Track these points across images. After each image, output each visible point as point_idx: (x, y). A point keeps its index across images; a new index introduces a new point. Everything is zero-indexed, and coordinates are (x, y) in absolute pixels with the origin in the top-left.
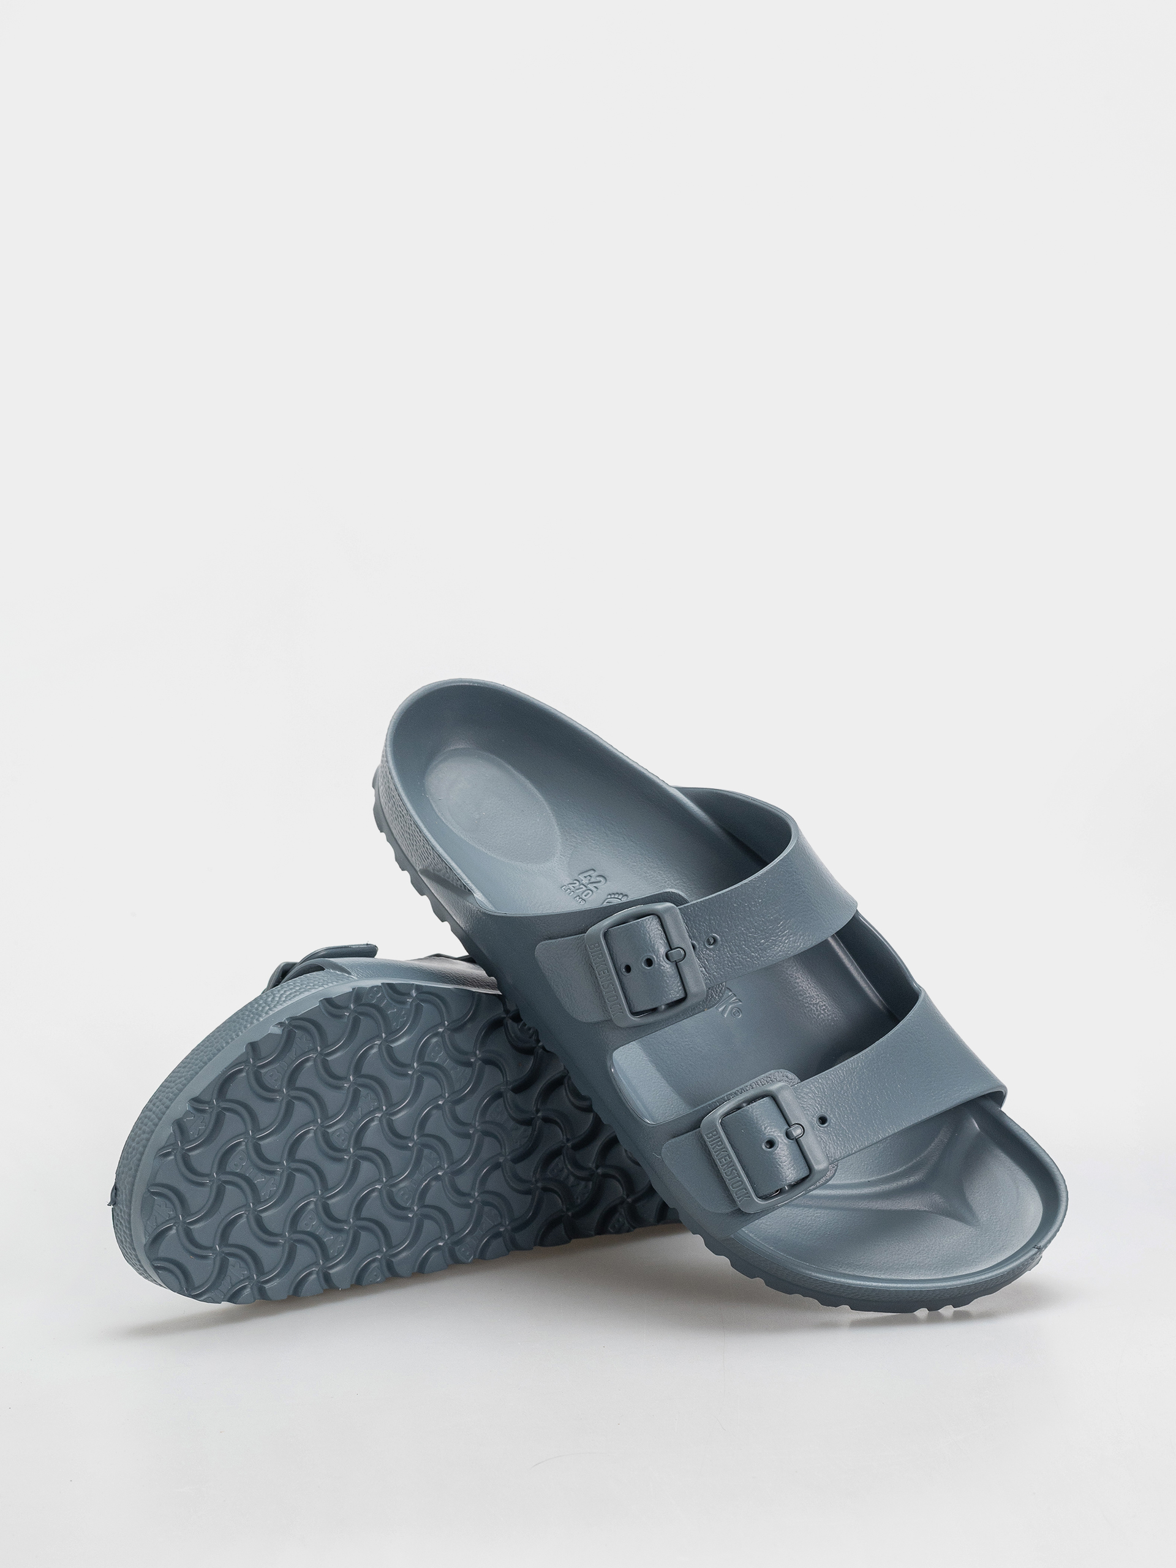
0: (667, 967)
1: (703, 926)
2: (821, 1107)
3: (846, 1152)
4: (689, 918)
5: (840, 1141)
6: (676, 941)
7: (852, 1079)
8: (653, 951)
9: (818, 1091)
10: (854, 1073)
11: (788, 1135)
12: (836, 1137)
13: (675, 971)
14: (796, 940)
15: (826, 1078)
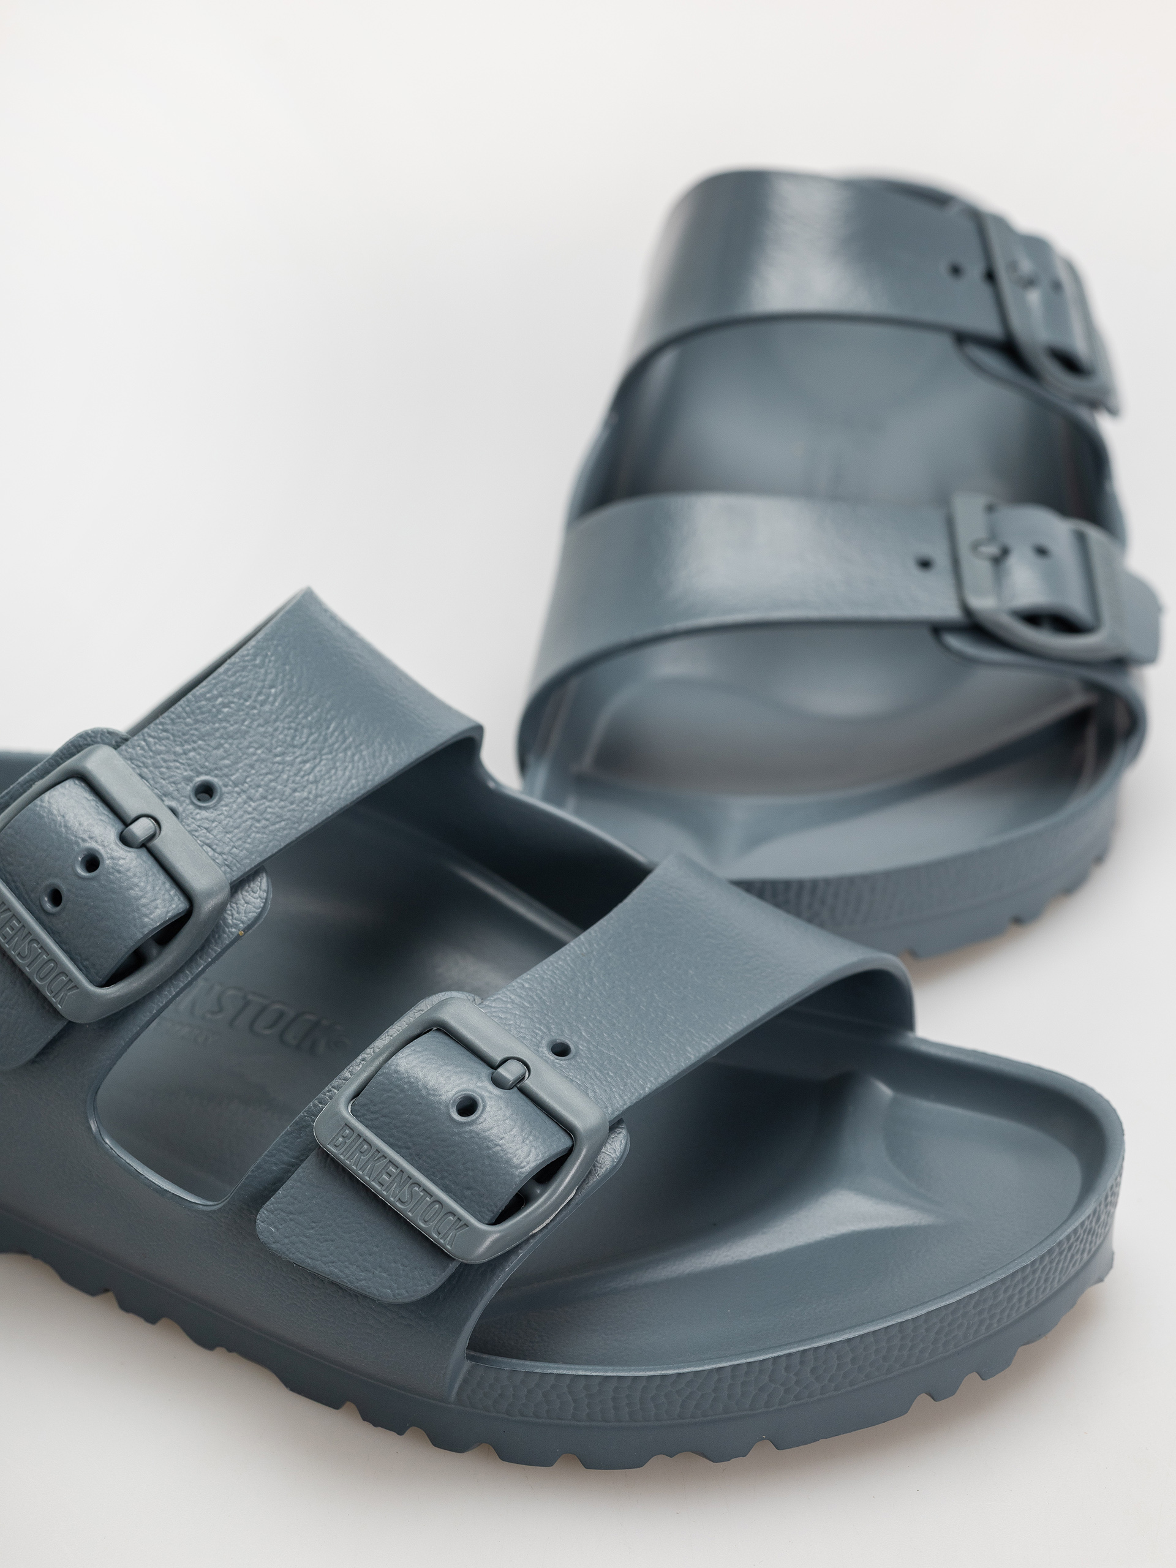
0: (130, 861)
1: (178, 768)
2: (549, 1029)
3: (633, 1094)
4: (143, 763)
5: (610, 1076)
6: (131, 805)
7: (590, 973)
8: (91, 838)
9: (529, 1002)
10: (590, 961)
11: (498, 1082)
12: (601, 1071)
13: (150, 862)
14: (374, 752)
15: (536, 978)
